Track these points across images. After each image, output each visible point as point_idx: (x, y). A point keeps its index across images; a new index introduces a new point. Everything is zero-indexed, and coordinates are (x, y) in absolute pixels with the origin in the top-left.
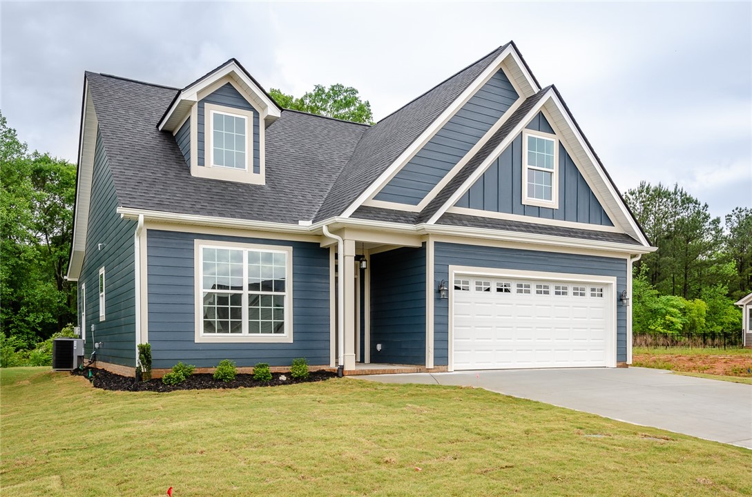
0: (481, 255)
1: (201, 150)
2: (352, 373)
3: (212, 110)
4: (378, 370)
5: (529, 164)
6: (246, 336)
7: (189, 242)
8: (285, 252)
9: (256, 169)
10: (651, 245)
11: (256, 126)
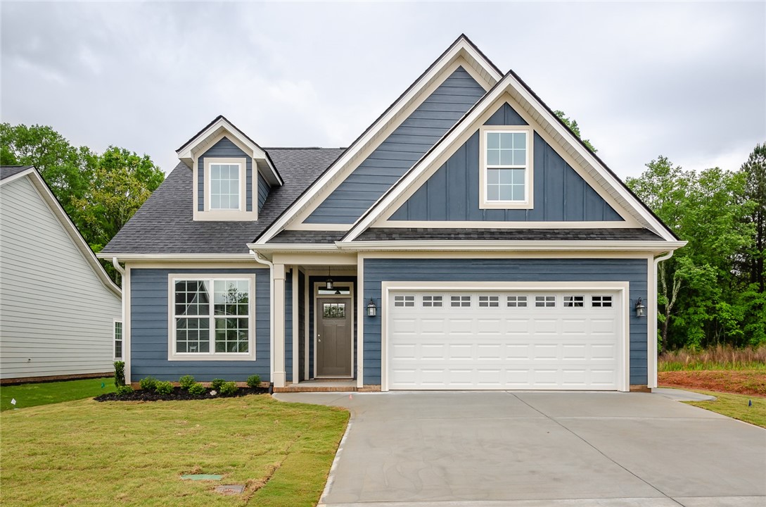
0: (423, 268)
1: (201, 197)
2: (280, 391)
3: (209, 163)
4: (308, 388)
5: (488, 164)
6: (212, 355)
7: (164, 276)
8: (248, 279)
9: (249, 208)
10: (678, 239)
11: (249, 170)
